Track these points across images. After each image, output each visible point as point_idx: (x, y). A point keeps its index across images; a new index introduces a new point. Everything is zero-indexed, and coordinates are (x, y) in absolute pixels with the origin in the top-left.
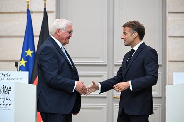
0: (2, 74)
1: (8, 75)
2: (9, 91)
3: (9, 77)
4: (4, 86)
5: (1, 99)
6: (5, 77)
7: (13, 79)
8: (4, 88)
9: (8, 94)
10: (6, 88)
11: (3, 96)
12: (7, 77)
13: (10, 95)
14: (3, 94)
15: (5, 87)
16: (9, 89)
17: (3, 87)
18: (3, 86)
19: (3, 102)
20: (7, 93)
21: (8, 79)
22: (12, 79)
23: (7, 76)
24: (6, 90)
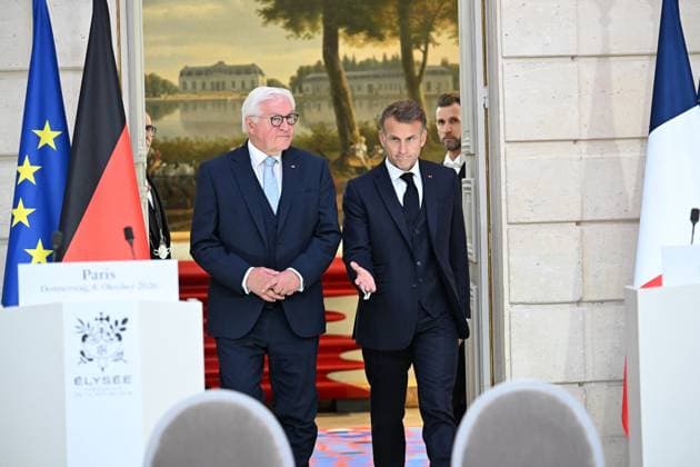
0: (87, 272)
1: (109, 276)
2: (122, 333)
3: (112, 282)
4: (105, 316)
5: (95, 360)
6: (99, 282)
7: (127, 287)
8: (105, 322)
9: (119, 343)
10: (112, 322)
11: (102, 350)
12: (104, 281)
13: (125, 345)
14: (102, 342)
15: (108, 319)
16: (120, 325)
17: (101, 319)
18: (99, 317)
19: (103, 369)
20: (116, 338)
21: (109, 287)
23: (104, 276)
24: (111, 327)
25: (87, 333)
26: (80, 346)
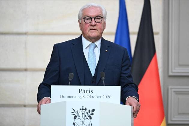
0: (81, 90)
1: (90, 92)
2: (91, 116)
3: (91, 95)
4: (84, 108)
6: (86, 95)
7: (98, 97)
8: (84, 110)
9: (90, 120)
10: (87, 111)
12: (88, 94)
13: (93, 121)
14: (83, 120)
15: (86, 109)
16: (91, 112)
17: (83, 109)
18: (82, 108)
20: (89, 118)
21: (90, 97)
22: (96, 97)
23: (88, 92)
24: (87, 113)
25: (76, 115)
26: (73, 121)
